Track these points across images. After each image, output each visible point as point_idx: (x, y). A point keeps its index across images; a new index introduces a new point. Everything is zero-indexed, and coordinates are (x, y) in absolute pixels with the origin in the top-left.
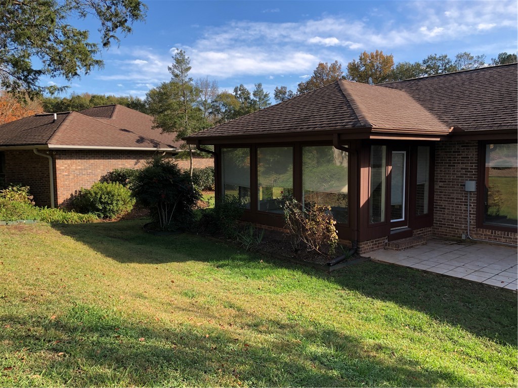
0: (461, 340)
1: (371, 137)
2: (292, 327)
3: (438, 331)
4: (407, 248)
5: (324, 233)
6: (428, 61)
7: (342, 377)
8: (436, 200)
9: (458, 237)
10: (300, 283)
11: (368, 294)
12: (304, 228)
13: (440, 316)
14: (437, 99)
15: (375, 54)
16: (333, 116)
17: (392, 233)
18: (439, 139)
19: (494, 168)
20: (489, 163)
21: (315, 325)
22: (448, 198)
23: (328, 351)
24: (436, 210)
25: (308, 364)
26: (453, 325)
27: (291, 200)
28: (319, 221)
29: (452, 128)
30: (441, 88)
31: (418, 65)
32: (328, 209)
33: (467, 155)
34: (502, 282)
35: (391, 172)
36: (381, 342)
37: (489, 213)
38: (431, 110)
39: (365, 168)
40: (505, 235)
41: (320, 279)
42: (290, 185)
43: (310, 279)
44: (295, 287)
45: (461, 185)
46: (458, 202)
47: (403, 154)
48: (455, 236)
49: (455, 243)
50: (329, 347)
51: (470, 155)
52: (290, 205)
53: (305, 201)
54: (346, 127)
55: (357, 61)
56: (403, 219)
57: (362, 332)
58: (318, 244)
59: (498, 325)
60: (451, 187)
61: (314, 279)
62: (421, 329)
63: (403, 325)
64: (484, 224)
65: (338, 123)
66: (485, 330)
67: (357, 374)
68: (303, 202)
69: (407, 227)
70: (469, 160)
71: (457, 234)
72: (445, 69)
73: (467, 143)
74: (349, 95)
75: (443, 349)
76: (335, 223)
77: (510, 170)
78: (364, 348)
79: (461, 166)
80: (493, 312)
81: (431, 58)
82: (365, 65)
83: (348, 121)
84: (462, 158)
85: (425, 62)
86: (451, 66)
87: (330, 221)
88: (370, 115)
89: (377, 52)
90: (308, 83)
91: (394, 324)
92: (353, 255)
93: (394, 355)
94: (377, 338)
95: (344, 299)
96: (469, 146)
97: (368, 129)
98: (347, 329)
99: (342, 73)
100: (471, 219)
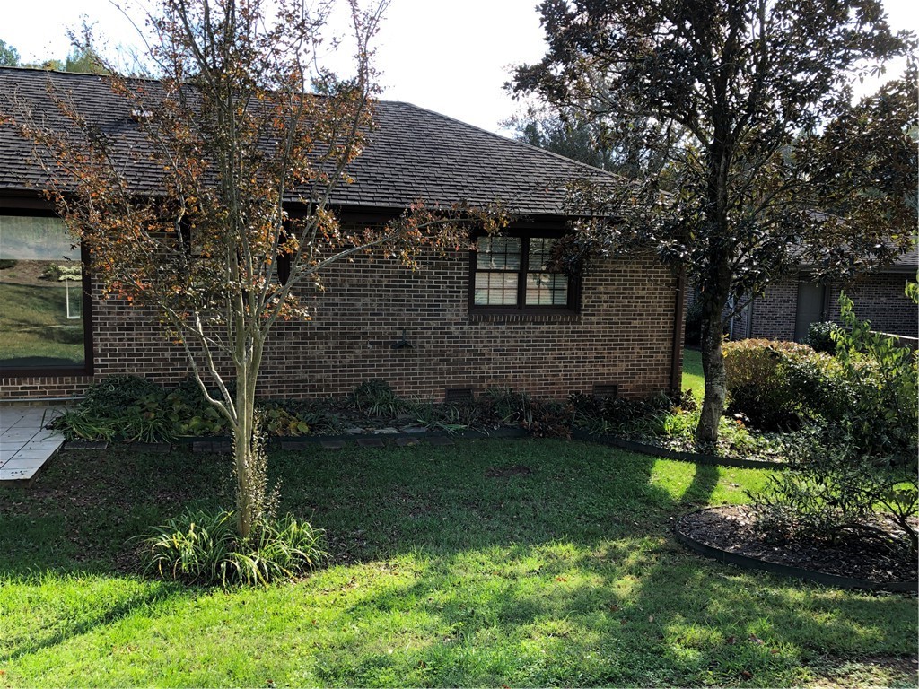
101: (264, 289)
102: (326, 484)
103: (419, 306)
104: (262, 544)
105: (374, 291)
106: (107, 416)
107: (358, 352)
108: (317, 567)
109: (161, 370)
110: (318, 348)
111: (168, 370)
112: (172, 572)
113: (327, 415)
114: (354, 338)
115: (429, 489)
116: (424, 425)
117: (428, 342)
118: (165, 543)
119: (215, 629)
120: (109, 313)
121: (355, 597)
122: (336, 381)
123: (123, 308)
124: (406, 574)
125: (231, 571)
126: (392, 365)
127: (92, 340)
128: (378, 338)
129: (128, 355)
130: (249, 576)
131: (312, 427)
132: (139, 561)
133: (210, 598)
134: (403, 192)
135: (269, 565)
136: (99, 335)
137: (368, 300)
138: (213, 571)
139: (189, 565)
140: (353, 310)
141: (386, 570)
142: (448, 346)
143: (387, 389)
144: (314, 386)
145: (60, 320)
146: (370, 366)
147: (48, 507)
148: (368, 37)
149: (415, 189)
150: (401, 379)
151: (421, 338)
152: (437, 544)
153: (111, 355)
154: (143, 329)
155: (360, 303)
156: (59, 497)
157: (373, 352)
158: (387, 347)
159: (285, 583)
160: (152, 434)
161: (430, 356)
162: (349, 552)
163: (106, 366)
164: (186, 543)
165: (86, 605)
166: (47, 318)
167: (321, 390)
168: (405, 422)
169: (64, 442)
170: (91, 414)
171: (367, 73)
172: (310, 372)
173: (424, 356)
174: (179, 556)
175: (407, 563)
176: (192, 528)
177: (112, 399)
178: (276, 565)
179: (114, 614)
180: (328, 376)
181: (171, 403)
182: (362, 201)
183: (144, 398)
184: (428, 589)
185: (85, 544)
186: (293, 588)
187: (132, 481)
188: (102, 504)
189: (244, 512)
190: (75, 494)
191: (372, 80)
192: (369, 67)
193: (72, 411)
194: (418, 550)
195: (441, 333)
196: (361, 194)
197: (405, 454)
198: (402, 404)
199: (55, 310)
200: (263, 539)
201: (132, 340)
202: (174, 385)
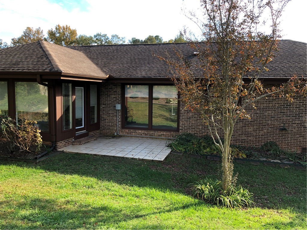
0: (113, 188)
1: (62, 78)
2: (8, 203)
3: (101, 186)
4: (86, 143)
5: (32, 139)
6: (97, 36)
7: (43, 225)
8: (101, 115)
9: (113, 134)
10: (15, 173)
11: (62, 173)
12: (17, 136)
13: (102, 178)
14: (100, 58)
15: (65, 27)
16: (37, 63)
17: (76, 135)
18: (101, 81)
19: (131, 98)
20: (127, 95)
21: (25, 198)
22: (107, 114)
23: (34, 212)
24: (101, 121)
25: (20, 223)
26: (109, 181)
27: (7, 118)
28: (29, 131)
29: (108, 75)
30: (102, 53)
31: (91, 38)
32: (35, 123)
33: (116, 90)
34: (133, 155)
35: (75, 99)
36: (69, 199)
37: (128, 121)
38: (97, 64)
39: (59, 97)
40: (134, 131)
41: (30, 168)
42: (6, 108)
43: (22, 169)
44: (10, 176)
45: (114, 106)
46: (112, 115)
47: (82, 89)
48: (111, 134)
49: (112, 137)
50: (35, 209)
51: (118, 90)
52: (6, 121)
53: (18, 118)
54: (45, 71)
55: (54, 29)
56: (83, 126)
57: (57, 196)
58: (28, 146)
59: (130, 177)
60: (109, 108)
61: (25, 169)
62: (92, 187)
63: (82, 186)
64: (125, 126)
65: (40, 68)
66: (124, 181)
67: (53, 220)
68: (17, 119)
69: (85, 131)
70: (117, 93)
71: (112, 133)
72: (106, 42)
73: (116, 84)
74: (47, 51)
75: (103, 195)
76: (40, 131)
77: (138, 99)
78: (58, 204)
79: (113, 96)
80: (128, 171)
81: (98, 35)
82: (59, 33)
83: (46, 67)
84: (114, 92)
85: (95, 36)
86: (109, 41)
87: (36, 131)
88: (61, 65)
89: (67, 26)
90: (19, 39)
91: (77, 187)
92: (52, 150)
93: (76, 204)
94: (66, 197)
95: (46, 178)
96: (117, 86)
97: (59, 73)
98: (48, 196)
99: (44, 35)
100: (119, 124)
101: (235, 108)
102: (252, 177)
103: (291, 115)
104: (230, 194)
105: (273, 109)
106: (182, 145)
107: (265, 131)
108: (250, 206)
109: (198, 132)
110: (250, 128)
111: (200, 132)
112: (202, 197)
113: (253, 152)
114: (264, 126)
115: (295, 186)
116: (292, 161)
117: (294, 129)
118: (199, 188)
119: (216, 219)
120: (184, 114)
121: (265, 221)
122: (256, 140)
123: (188, 112)
124: (286, 217)
125: (220, 201)
126: (278, 137)
127: (179, 122)
128: (273, 126)
129: (189, 127)
130: (226, 204)
131: (247, 156)
132: (192, 192)
133: (213, 208)
134: (286, 72)
135: (233, 202)
136: (181, 120)
137: (270, 112)
138: (214, 200)
139: (207, 196)
140: (264, 115)
141: (277, 214)
142: (303, 131)
143: (276, 145)
144: (248, 142)
145: (170, 115)
146: (269, 136)
147: (167, 170)
148: (277, 18)
149: (291, 71)
150: (282, 142)
151: (291, 127)
152: (299, 208)
153: (184, 126)
154: (193, 119)
155: (267, 113)
156: (170, 167)
157: (271, 131)
158: (277, 130)
159: (238, 209)
160: (195, 152)
161: (295, 134)
162: (262, 203)
163: (183, 129)
164: (206, 189)
165: (178, 202)
166: (167, 114)
167: (251, 143)
168: (284, 159)
169: (171, 151)
170: (178, 144)
171: (276, 31)
172: (247, 136)
173: (292, 134)
174: (204, 193)
175: (286, 213)
176: (208, 184)
177: (184, 140)
178: (235, 202)
179: (185, 207)
180: (253, 139)
181: (201, 143)
182: (269, 76)
183: (193, 140)
184: (295, 225)
185: (177, 183)
186: (241, 212)
187: (189, 166)
188: (181, 172)
189: (225, 182)
190: (174, 167)
191: (278, 33)
192: (277, 29)
193: (173, 142)
194: (291, 209)
195: (300, 126)
196: (269, 74)
197: (284, 171)
198: (282, 152)
199: (169, 112)
200: (231, 193)
201: (190, 122)
202: (202, 137)
